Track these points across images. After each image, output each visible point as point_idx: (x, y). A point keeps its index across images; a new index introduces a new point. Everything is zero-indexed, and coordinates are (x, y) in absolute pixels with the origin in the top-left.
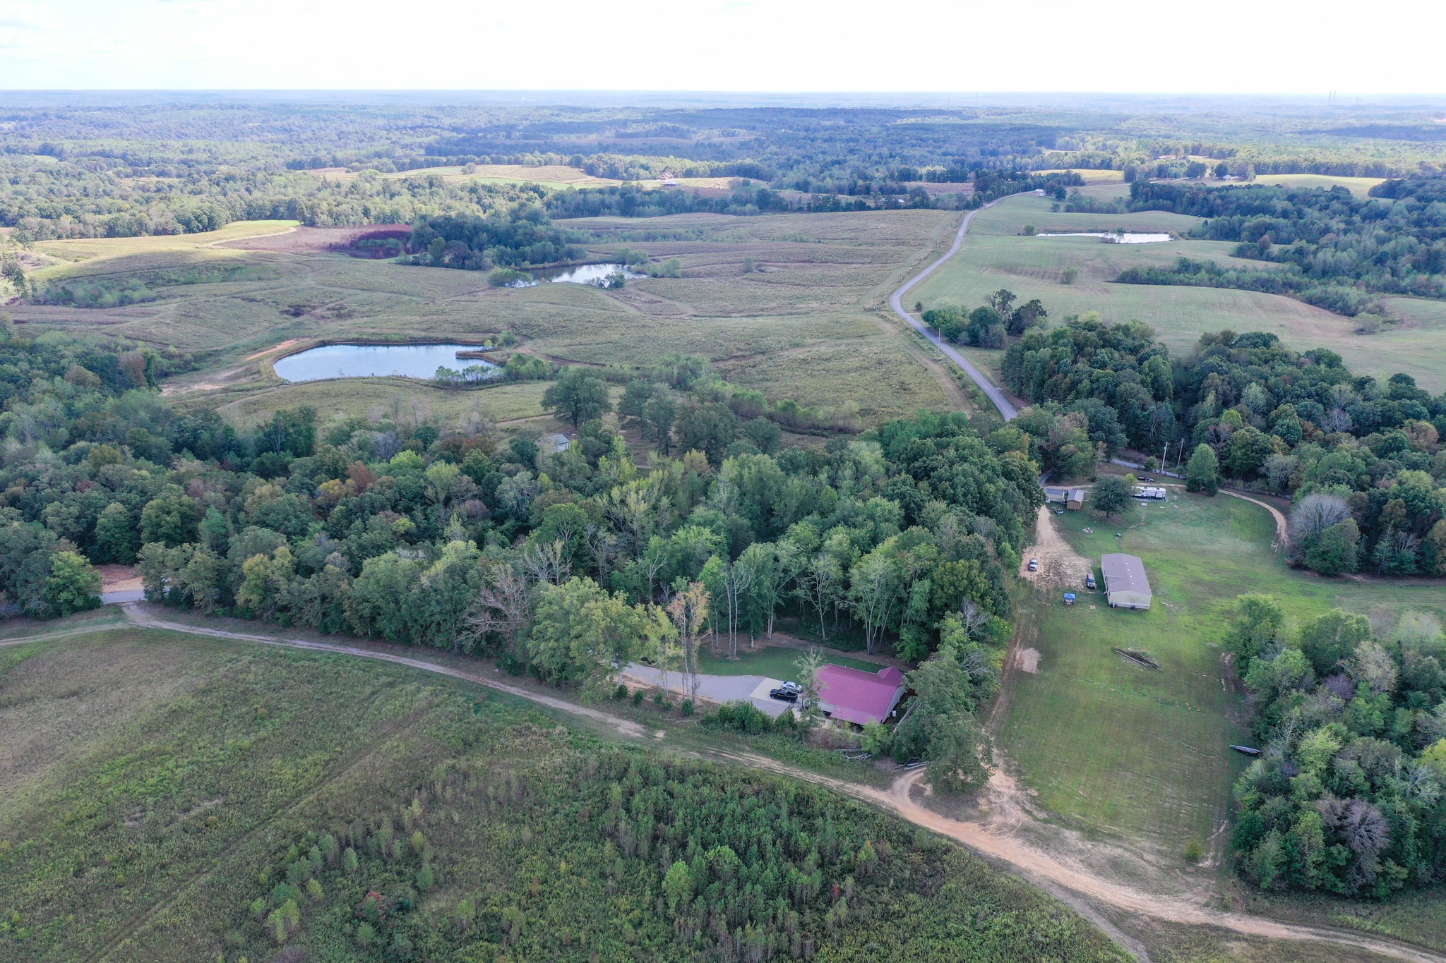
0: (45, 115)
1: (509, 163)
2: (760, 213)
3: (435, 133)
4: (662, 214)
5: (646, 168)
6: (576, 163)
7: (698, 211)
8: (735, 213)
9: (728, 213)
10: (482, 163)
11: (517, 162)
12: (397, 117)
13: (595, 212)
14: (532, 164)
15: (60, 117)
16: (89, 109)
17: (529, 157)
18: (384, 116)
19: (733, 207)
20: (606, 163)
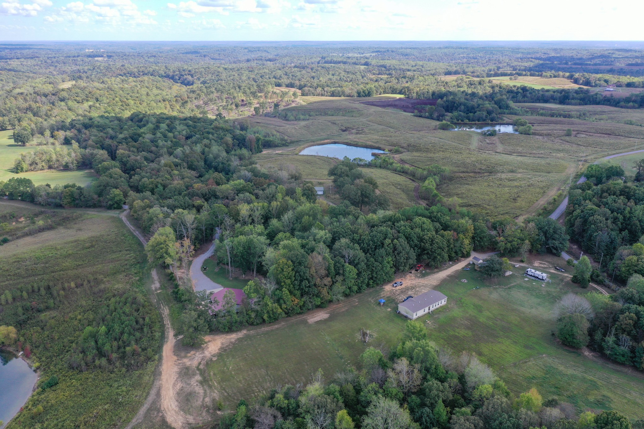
0: (388, 51)
1: (538, 76)
2: (638, 108)
3: (531, 61)
4: (580, 104)
5: (606, 81)
6: (570, 77)
7: (603, 104)
8: (622, 107)
9: (618, 107)
10: (526, 75)
11: (541, 76)
12: (529, 53)
13: (546, 101)
14: (546, 77)
15: (392, 52)
16: (407, 48)
17: (549, 73)
18: (522, 53)
19: (622, 104)
20: (585, 78)
